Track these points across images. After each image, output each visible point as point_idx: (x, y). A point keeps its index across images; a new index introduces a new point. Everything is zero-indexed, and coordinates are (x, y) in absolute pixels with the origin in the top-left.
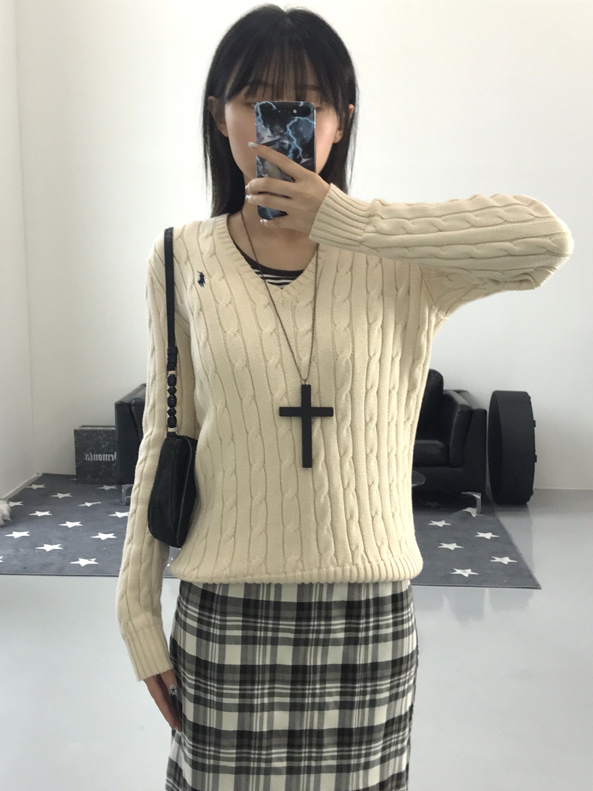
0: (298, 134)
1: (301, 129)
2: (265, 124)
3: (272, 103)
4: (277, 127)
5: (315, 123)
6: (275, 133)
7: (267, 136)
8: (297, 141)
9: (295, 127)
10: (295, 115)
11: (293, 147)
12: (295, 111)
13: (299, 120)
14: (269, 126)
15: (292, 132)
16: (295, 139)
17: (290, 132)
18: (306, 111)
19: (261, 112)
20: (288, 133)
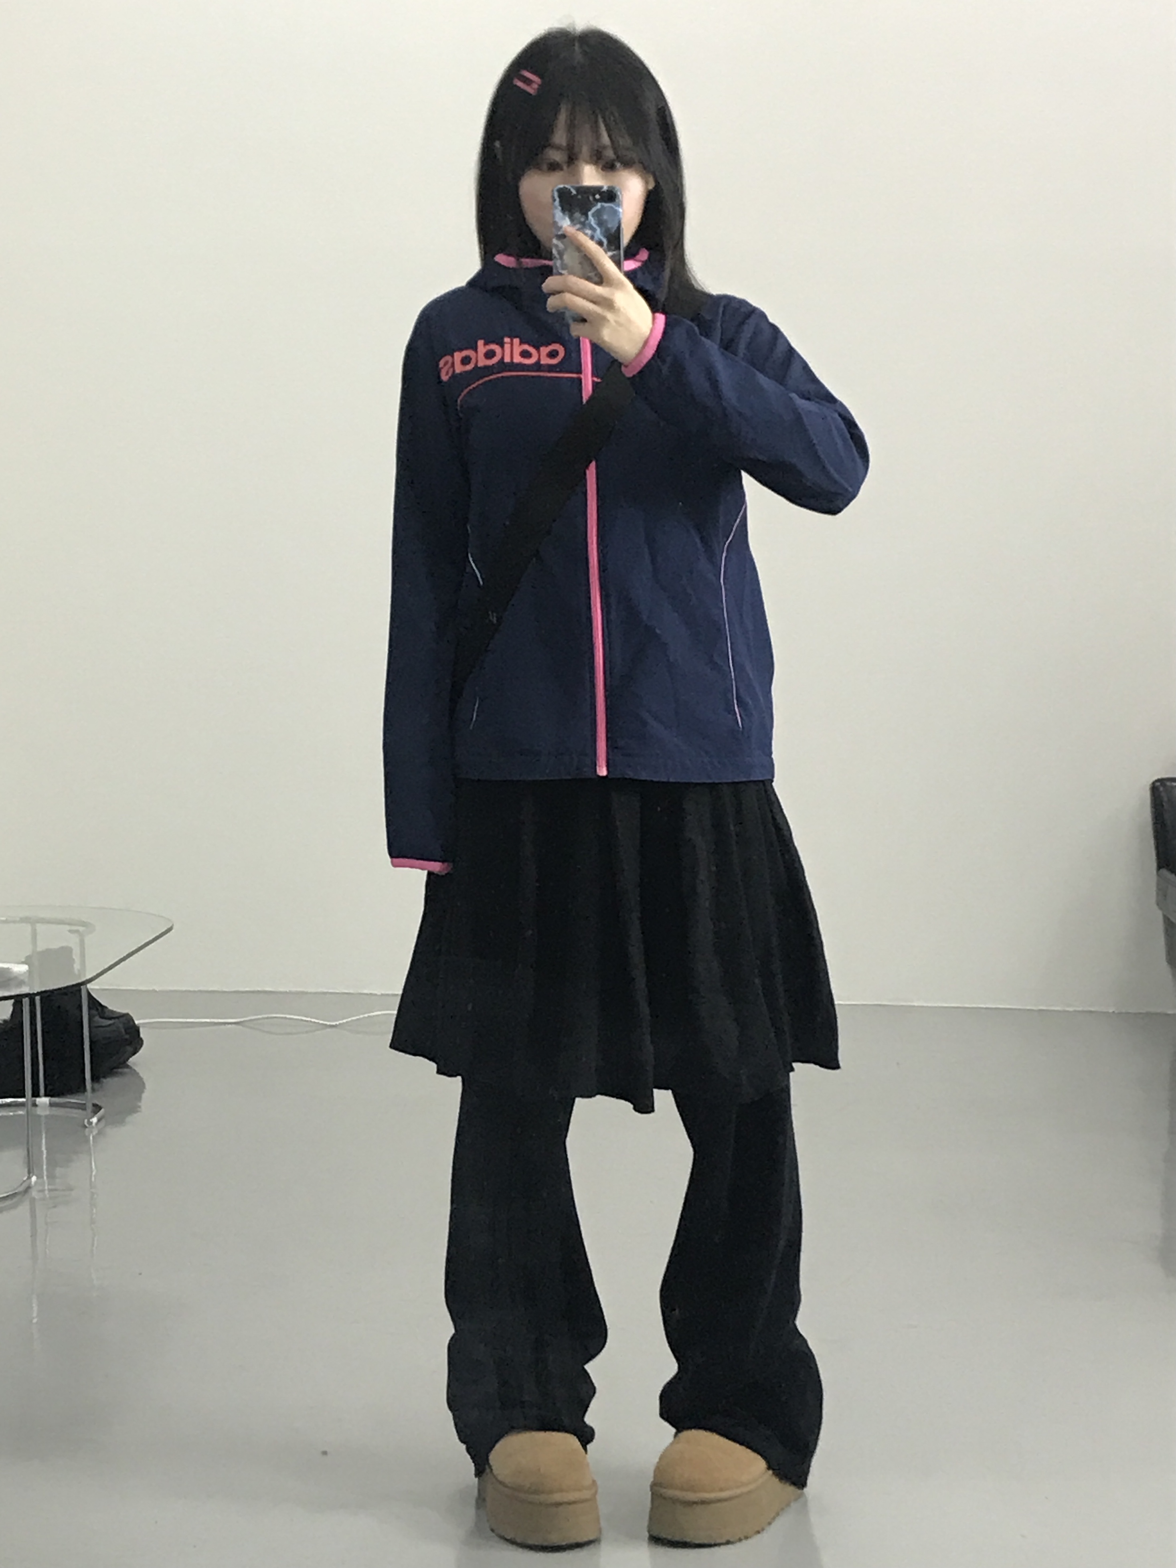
0: (600, 223)
1: (605, 217)
2: (563, 210)
3: (573, 187)
4: (577, 215)
5: (621, 210)
6: (575, 222)
7: (565, 223)
8: (601, 230)
9: (598, 214)
10: (597, 201)
11: (596, 238)
12: (597, 196)
13: (602, 207)
14: (567, 213)
15: (595, 219)
16: (598, 230)
17: (592, 221)
18: (611, 196)
19: (560, 197)
20: (590, 223)
